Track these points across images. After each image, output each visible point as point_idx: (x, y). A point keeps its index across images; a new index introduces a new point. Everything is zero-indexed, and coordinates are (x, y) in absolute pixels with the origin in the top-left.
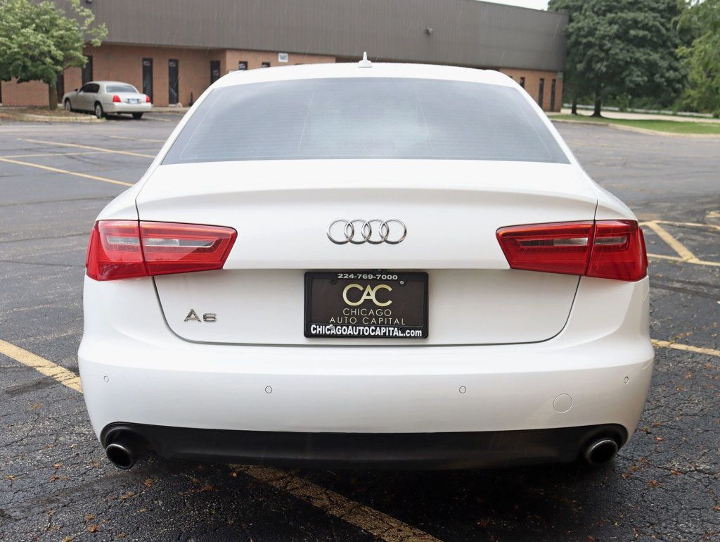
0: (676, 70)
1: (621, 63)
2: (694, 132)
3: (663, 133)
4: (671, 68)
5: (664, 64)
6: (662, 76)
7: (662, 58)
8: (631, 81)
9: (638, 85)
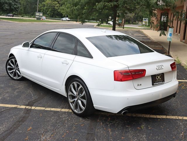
0: (16, 5)
1: (2, 3)
2: (24, 22)
3: (16, 22)
4: (15, 4)
5: (13, 3)
6: (13, 7)
7: (13, 2)
8: (5, 8)
9: (7, 9)
